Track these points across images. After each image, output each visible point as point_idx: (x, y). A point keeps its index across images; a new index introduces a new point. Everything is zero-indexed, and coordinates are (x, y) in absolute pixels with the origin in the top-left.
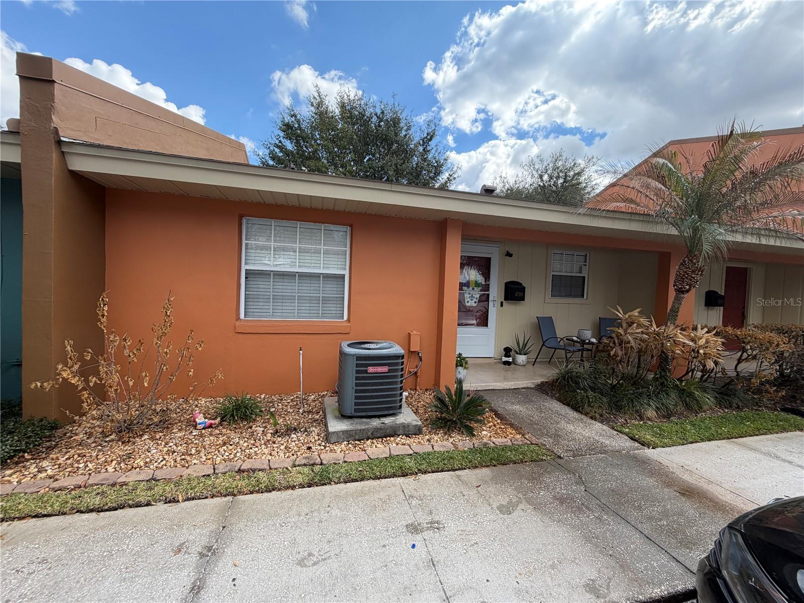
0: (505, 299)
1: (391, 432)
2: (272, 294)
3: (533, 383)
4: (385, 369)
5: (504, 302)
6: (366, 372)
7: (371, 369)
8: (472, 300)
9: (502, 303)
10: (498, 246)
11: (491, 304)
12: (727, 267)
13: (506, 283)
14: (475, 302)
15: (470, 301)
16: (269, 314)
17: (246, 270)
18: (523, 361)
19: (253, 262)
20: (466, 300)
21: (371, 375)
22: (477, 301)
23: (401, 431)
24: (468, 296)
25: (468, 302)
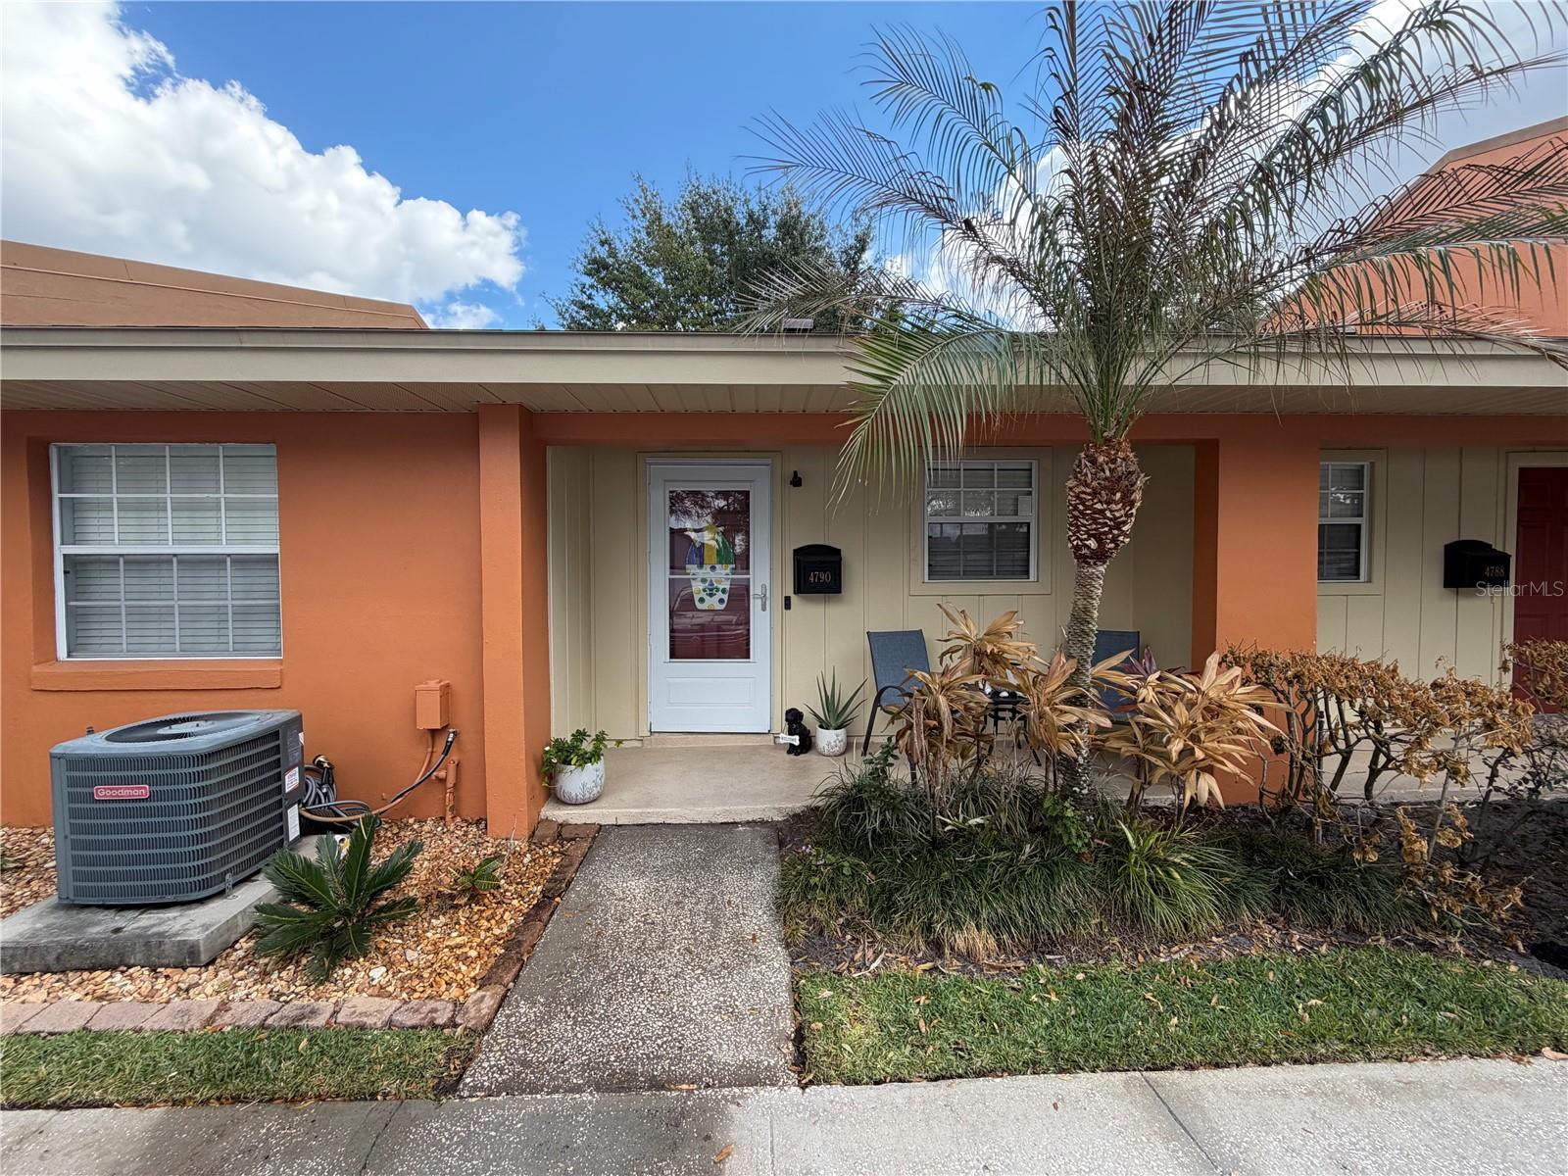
0: (798, 590)
1: (110, 958)
2: (123, 603)
3: (779, 810)
4: (142, 791)
5: (794, 599)
6: (91, 798)
7: (102, 792)
8: (711, 595)
9: (788, 600)
10: (769, 461)
11: (755, 605)
12: (1522, 470)
13: (796, 552)
14: (721, 601)
15: (706, 598)
16: (118, 647)
17: (65, 555)
18: (829, 744)
19: (96, 537)
20: (696, 598)
21: (101, 806)
22: (725, 597)
23: (139, 956)
24: (701, 586)
25: (702, 600)
